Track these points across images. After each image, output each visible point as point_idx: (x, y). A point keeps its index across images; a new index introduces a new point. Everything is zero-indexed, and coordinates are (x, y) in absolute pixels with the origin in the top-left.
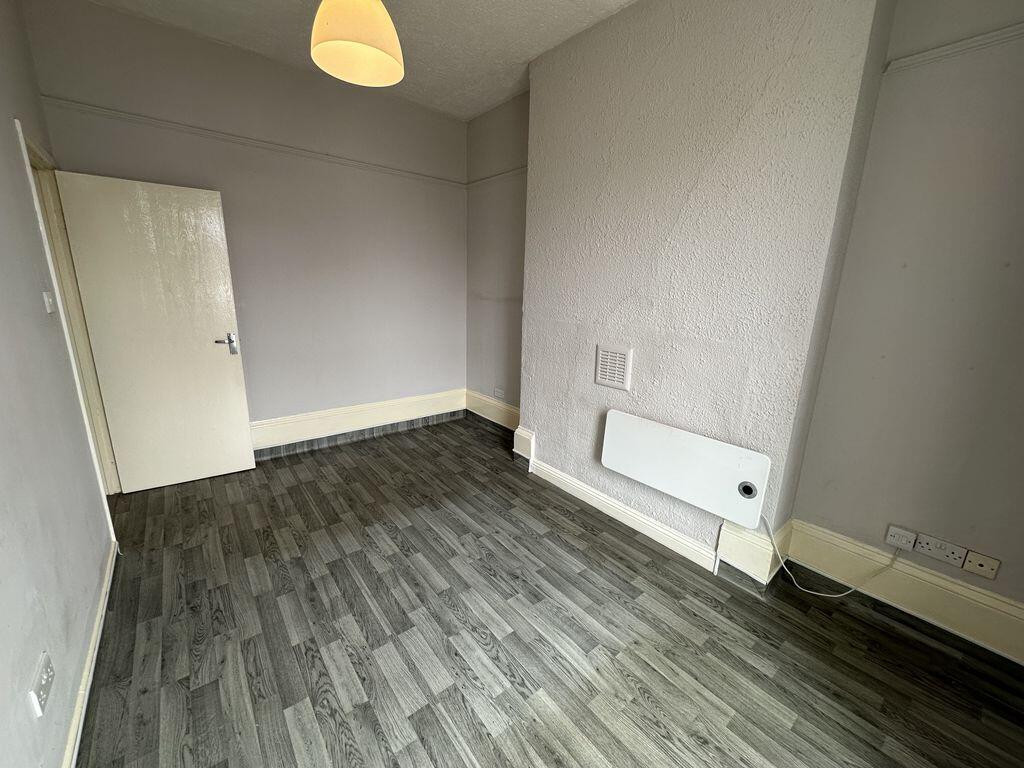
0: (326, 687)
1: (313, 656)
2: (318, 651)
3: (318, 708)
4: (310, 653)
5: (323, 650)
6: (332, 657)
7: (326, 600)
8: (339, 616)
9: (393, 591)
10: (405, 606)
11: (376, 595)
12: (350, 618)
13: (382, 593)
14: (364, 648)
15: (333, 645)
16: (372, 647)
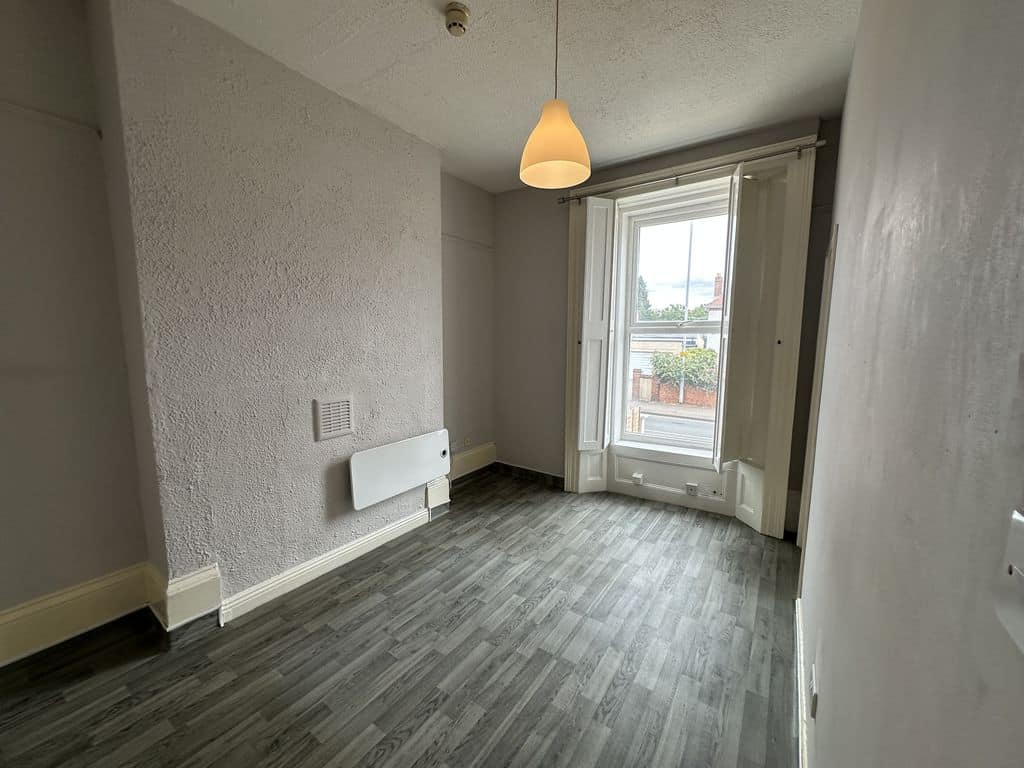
0: (620, 676)
1: (607, 704)
2: (601, 704)
3: (635, 671)
4: (607, 708)
5: (598, 701)
6: (599, 690)
7: (548, 742)
8: (561, 711)
9: (506, 684)
10: (520, 665)
11: (519, 695)
12: (557, 703)
13: (514, 692)
14: (577, 672)
15: (589, 696)
16: (572, 667)
